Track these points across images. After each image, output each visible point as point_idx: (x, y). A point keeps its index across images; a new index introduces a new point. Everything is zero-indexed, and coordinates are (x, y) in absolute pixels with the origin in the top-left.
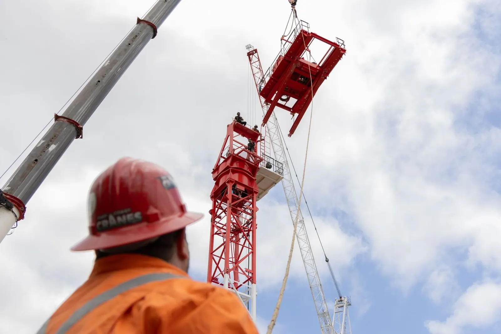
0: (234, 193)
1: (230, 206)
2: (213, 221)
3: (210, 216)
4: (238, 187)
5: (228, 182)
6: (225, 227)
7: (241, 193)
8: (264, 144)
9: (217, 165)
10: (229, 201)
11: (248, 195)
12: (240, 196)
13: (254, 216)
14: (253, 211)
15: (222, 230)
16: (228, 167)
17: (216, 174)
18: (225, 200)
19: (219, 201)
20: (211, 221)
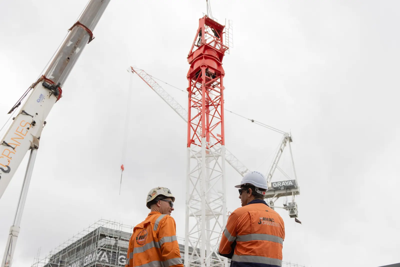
0: (207, 75)
1: (204, 86)
2: (190, 96)
3: (187, 93)
4: (210, 70)
5: (202, 66)
6: (200, 102)
7: (212, 75)
8: (228, 35)
9: (191, 52)
10: (204, 82)
11: (217, 77)
12: (211, 78)
13: (222, 94)
14: (221, 90)
15: (197, 104)
16: (201, 54)
17: (191, 59)
18: (200, 81)
19: (194, 81)
20: (189, 97)
